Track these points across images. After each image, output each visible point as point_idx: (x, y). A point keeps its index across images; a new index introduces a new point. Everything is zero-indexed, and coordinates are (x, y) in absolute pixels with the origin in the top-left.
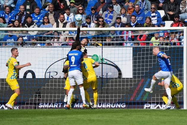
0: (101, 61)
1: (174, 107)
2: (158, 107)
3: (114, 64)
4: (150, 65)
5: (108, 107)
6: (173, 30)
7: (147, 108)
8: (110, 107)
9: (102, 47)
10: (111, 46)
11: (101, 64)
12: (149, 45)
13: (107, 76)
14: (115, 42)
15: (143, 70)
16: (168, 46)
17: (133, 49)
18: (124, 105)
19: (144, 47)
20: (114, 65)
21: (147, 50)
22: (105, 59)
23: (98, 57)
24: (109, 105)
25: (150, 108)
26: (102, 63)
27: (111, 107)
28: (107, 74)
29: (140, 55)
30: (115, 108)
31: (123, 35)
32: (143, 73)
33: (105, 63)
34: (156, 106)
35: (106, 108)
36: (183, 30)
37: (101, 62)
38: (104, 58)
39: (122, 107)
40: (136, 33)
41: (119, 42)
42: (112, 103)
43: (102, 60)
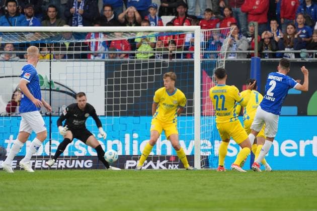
0: (49, 85)
1: (178, 165)
2: (150, 167)
3: (71, 90)
4: (137, 93)
5: (61, 166)
6: (176, 32)
7: (130, 168)
8: (63, 167)
9: (50, 62)
10: (67, 60)
11: (49, 92)
12: (134, 58)
13: (59, 112)
14: (74, 52)
15: (124, 101)
16: (168, 60)
17: (106, 64)
18: (89, 164)
19: (126, 62)
20: (72, 92)
21: (131, 67)
22: (55, 82)
23: (43, 79)
24: (62, 163)
25: (135, 167)
26: (51, 90)
27: (66, 166)
28: (59, 108)
29: (118, 75)
30: (74, 168)
31: (88, 41)
32: (123, 107)
33: (55, 89)
34: (146, 164)
35: (58, 168)
36: (194, 31)
37: (49, 88)
38: (53, 81)
39: (86, 166)
40: (111, 36)
41: (81, 52)
42: (69, 159)
43: (50, 83)
